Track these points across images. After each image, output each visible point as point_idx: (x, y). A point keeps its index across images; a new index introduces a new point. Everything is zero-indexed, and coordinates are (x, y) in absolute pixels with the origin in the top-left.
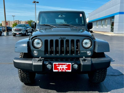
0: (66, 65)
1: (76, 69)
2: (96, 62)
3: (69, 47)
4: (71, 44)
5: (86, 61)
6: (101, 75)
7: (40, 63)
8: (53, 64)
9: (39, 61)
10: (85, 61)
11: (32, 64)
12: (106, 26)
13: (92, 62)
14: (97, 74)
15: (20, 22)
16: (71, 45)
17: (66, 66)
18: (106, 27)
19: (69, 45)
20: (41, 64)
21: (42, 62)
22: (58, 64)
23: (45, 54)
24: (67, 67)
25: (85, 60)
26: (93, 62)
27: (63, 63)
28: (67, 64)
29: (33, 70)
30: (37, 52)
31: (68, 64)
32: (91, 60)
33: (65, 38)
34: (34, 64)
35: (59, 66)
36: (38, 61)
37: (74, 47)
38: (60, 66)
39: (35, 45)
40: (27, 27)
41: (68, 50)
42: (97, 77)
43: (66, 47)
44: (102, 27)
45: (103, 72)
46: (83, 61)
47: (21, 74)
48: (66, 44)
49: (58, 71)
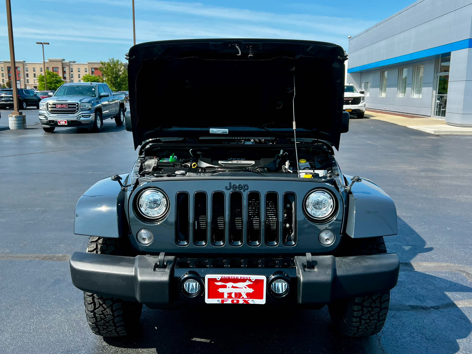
0: (248, 283)
1: (281, 294)
2: (350, 273)
3: (258, 215)
4: (267, 205)
5: (316, 270)
6: (369, 312)
7: (163, 276)
8: (204, 278)
9: (156, 266)
10: (313, 267)
11: (135, 278)
12: (419, 92)
13: (334, 271)
14: (356, 308)
15: (69, 65)
16: (267, 210)
17: (249, 286)
18: (416, 96)
19: (259, 208)
20: (165, 278)
21: (168, 270)
22: (222, 280)
23: (178, 239)
24: (251, 290)
25: (311, 265)
26: (339, 273)
27: (239, 276)
28: (250, 280)
29: (138, 298)
30: (150, 234)
31: (254, 277)
32: (334, 262)
33: (245, 187)
34: (140, 278)
35: (225, 287)
36: (154, 270)
37: (276, 215)
38: (230, 284)
39: (143, 209)
40: (100, 97)
41: (256, 226)
42: (354, 320)
43: (249, 217)
44: (401, 95)
45: (374, 301)
46: (304, 267)
47: (95, 309)
48: (249, 204)
49: (223, 301)
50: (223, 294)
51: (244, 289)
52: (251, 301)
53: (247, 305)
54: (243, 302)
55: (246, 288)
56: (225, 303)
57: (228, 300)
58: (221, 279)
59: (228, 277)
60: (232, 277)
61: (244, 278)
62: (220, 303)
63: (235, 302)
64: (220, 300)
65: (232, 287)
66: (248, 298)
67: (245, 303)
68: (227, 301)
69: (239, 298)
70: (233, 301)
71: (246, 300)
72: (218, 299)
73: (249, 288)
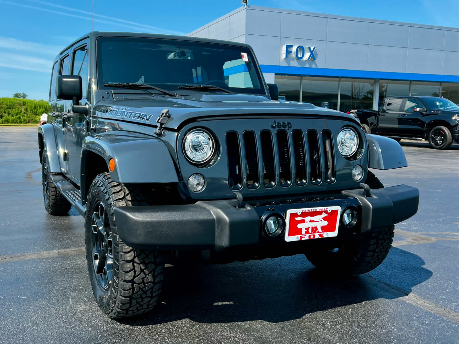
33: (289, 126)
49: (301, 237)
50: (301, 229)
51: (320, 222)
52: (326, 235)
53: (322, 240)
54: (319, 236)
55: (321, 221)
56: (303, 239)
57: (306, 236)
58: (302, 213)
59: (309, 210)
60: (312, 210)
61: (322, 210)
62: (299, 240)
63: (312, 237)
64: (299, 236)
65: (310, 222)
66: (322, 232)
67: (320, 237)
68: (304, 237)
69: (315, 232)
70: (310, 236)
71: (321, 234)
72: (297, 236)
73: (324, 221)
